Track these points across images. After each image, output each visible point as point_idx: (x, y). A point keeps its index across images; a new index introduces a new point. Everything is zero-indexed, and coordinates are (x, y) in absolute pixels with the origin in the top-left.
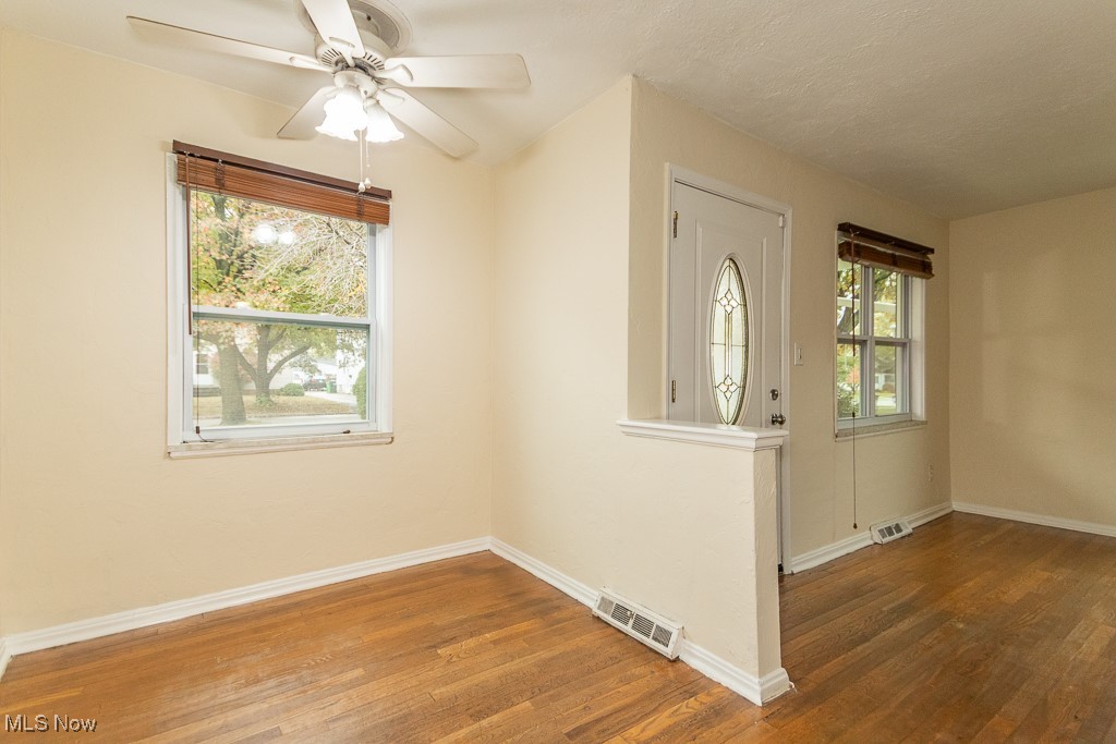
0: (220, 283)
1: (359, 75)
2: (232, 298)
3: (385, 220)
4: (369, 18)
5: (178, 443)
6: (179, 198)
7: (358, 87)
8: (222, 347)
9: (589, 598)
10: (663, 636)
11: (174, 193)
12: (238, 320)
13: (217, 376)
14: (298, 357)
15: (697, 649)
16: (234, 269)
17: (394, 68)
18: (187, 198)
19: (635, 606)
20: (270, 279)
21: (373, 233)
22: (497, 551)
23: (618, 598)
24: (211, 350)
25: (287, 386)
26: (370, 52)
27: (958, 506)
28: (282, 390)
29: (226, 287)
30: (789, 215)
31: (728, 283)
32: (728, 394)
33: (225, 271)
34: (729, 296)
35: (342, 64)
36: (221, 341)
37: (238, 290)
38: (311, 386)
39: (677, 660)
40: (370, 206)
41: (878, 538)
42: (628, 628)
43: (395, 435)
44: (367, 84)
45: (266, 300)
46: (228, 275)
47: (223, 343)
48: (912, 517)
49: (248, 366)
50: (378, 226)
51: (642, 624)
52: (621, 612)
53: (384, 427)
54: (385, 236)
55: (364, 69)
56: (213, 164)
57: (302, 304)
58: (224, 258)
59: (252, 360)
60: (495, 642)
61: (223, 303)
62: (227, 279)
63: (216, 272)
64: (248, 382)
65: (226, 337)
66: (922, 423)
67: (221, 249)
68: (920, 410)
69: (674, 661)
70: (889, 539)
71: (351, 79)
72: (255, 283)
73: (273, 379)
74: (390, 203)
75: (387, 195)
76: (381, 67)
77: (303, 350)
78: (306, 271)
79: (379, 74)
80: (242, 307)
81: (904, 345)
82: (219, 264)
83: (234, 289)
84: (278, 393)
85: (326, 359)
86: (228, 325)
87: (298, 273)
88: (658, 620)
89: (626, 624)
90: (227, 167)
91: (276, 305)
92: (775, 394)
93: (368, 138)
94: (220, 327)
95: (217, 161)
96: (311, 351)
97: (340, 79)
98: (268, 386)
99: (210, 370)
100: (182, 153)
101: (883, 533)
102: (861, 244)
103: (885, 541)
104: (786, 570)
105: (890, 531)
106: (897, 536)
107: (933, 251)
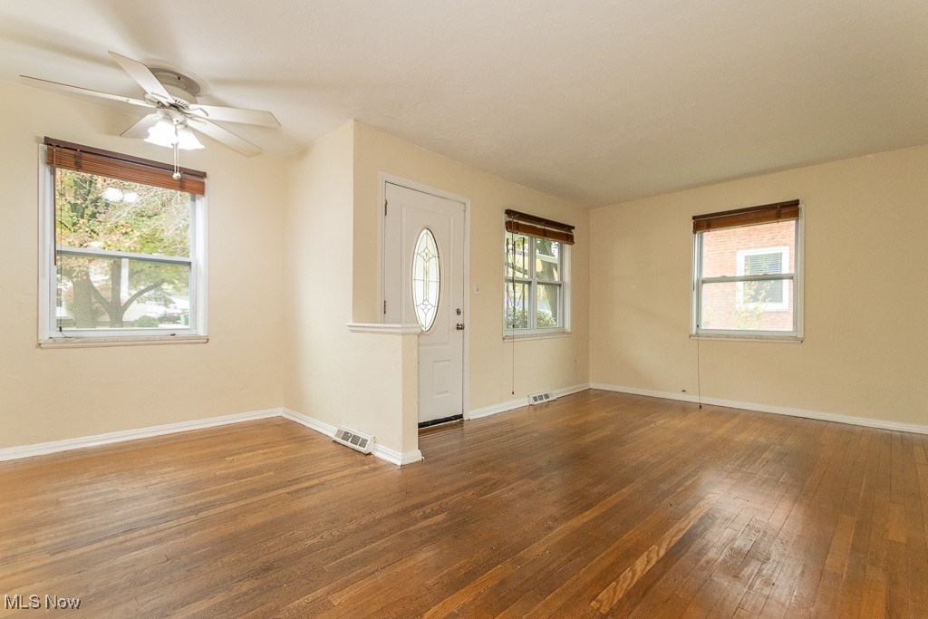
0: (74, 224)
1: (173, 112)
2: (86, 238)
3: (202, 192)
4: (179, 78)
5: (46, 338)
6: (48, 173)
7: (171, 119)
8: (75, 280)
9: (330, 431)
10: (364, 443)
11: (44, 171)
12: (93, 257)
13: (71, 308)
14: (152, 292)
15: (380, 447)
16: (88, 212)
17: (194, 109)
18: (53, 173)
19: (354, 431)
20: (122, 222)
21: (194, 200)
22: (285, 416)
23: (345, 428)
24: (66, 286)
25: (140, 319)
26: (179, 99)
27: (593, 385)
28: (136, 321)
29: (81, 228)
30: (468, 204)
31: (425, 242)
32: (426, 311)
33: (79, 214)
34: (427, 251)
35: (161, 105)
36: (74, 275)
37: (92, 231)
38: (165, 319)
39: (370, 454)
40: (192, 182)
41: (532, 402)
42: (348, 443)
43: (210, 338)
44: (178, 117)
45: (118, 240)
46: (82, 217)
47: (75, 277)
48: (557, 391)
49: (102, 300)
50: (197, 196)
51: (355, 439)
52: (346, 436)
53: (201, 332)
54: (201, 204)
55: (177, 108)
56: (73, 152)
57: (152, 245)
58: (79, 202)
59: (107, 295)
60: (264, 454)
61: (77, 243)
62: (81, 221)
63: (71, 214)
64: (102, 314)
65: (80, 271)
66: (568, 333)
67: (75, 193)
68: (568, 327)
69: (367, 454)
70: (539, 402)
71: (167, 114)
72: (108, 225)
73: (126, 312)
74: (205, 180)
75: (203, 175)
76: (187, 107)
77: (156, 286)
78: (156, 217)
79: (185, 111)
80: (95, 246)
81: (560, 285)
82: (74, 207)
83: (87, 229)
84: (132, 324)
85: (182, 295)
86: (81, 261)
87: (149, 217)
88: (363, 435)
89: (347, 440)
90: (83, 154)
91: (127, 245)
92: (458, 312)
93: (179, 147)
94: (73, 262)
95: (76, 150)
96: (165, 286)
97: (159, 114)
98: (121, 318)
99: (63, 303)
100: (51, 145)
101: (535, 399)
102: (520, 222)
103: (535, 403)
104: (465, 418)
105: (541, 398)
106: (545, 400)
107: (573, 228)
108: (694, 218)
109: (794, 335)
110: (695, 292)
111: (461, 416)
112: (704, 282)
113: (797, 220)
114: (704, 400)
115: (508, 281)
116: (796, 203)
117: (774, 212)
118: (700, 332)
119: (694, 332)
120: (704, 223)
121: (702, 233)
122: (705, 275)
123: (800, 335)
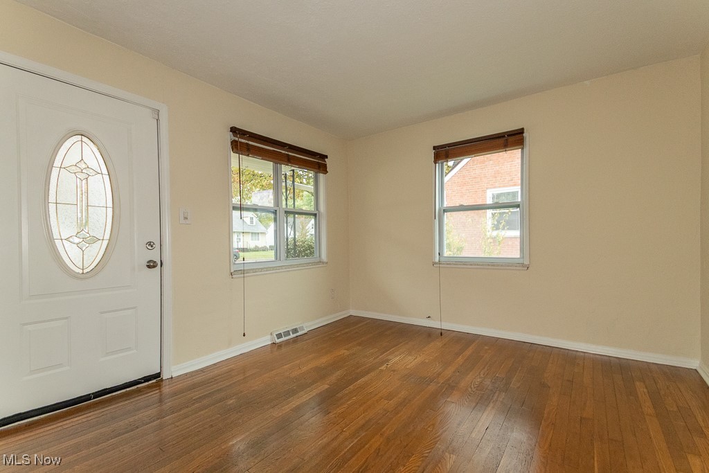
27: (353, 312)
30: (165, 112)
32: (83, 245)
34: (82, 166)
41: (276, 340)
66: (324, 263)
68: (324, 256)
70: (284, 339)
81: (315, 215)
92: (151, 245)
101: (279, 336)
102: (251, 143)
103: (278, 341)
104: (165, 376)
105: (287, 333)
106: (292, 336)
107: (326, 157)
108: (435, 148)
109: (521, 261)
110: (437, 221)
111: (158, 375)
112: (445, 211)
113: (522, 149)
114: (446, 326)
115: (235, 208)
116: (521, 132)
117: (502, 141)
118: (442, 259)
119: (437, 260)
120: (444, 153)
121: (442, 163)
122: (446, 204)
123: (526, 262)
